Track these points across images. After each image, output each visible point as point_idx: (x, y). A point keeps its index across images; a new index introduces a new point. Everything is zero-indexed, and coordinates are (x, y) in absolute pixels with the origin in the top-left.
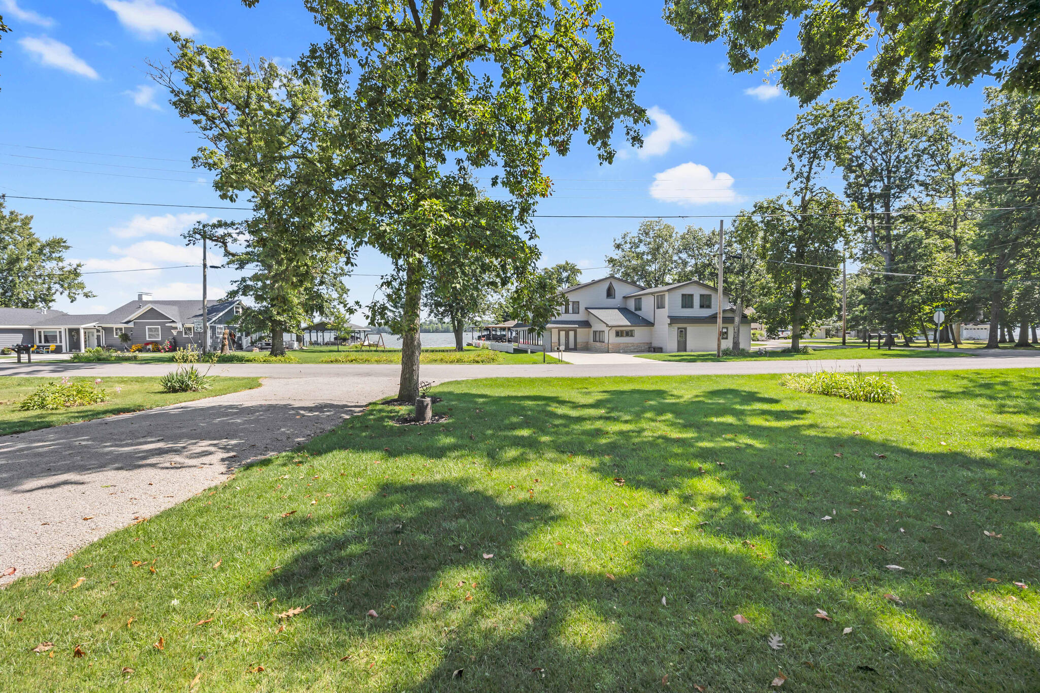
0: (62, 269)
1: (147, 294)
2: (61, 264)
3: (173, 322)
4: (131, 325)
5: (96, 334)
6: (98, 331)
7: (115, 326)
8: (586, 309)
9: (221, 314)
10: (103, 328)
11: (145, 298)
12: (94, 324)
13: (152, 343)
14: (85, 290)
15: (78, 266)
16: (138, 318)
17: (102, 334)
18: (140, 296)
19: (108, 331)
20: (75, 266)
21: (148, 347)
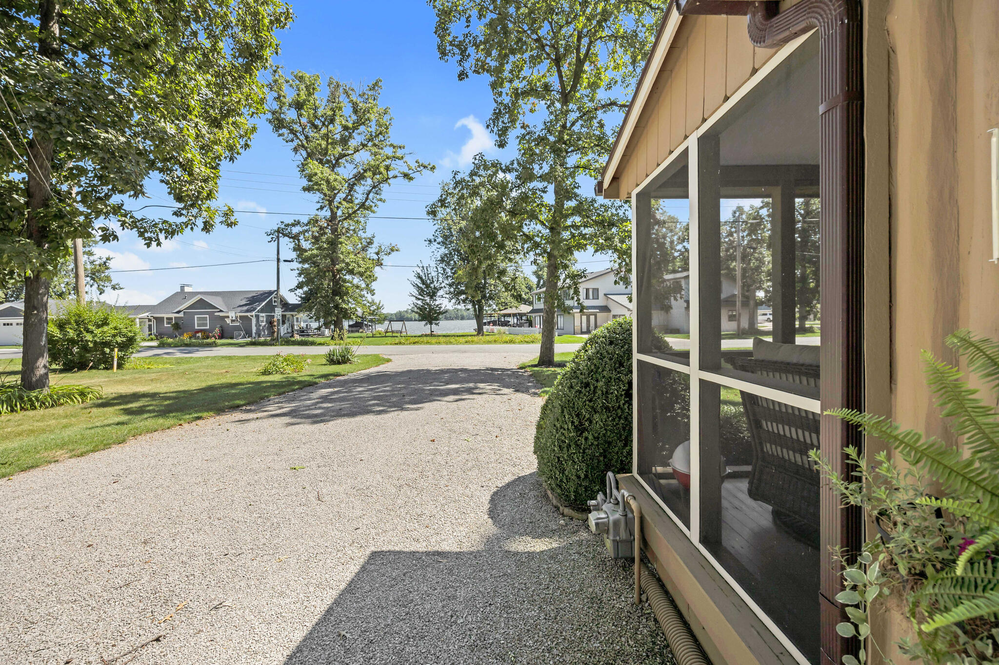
0: (92, 263)
1: (188, 285)
2: (92, 258)
3: (221, 311)
4: (181, 315)
5: (147, 323)
6: (150, 320)
7: (166, 316)
8: (605, 295)
9: (264, 304)
10: (154, 318)
11: (187, 289)
12: (147, 314)
13: (201, 331)
14: (113, 283)
15: (108, 259)
16: (187, 308)
17: (154, 324)
18: (182, 288)
19: (159, 320)
20: (104, 260)
21: (198, 335)
